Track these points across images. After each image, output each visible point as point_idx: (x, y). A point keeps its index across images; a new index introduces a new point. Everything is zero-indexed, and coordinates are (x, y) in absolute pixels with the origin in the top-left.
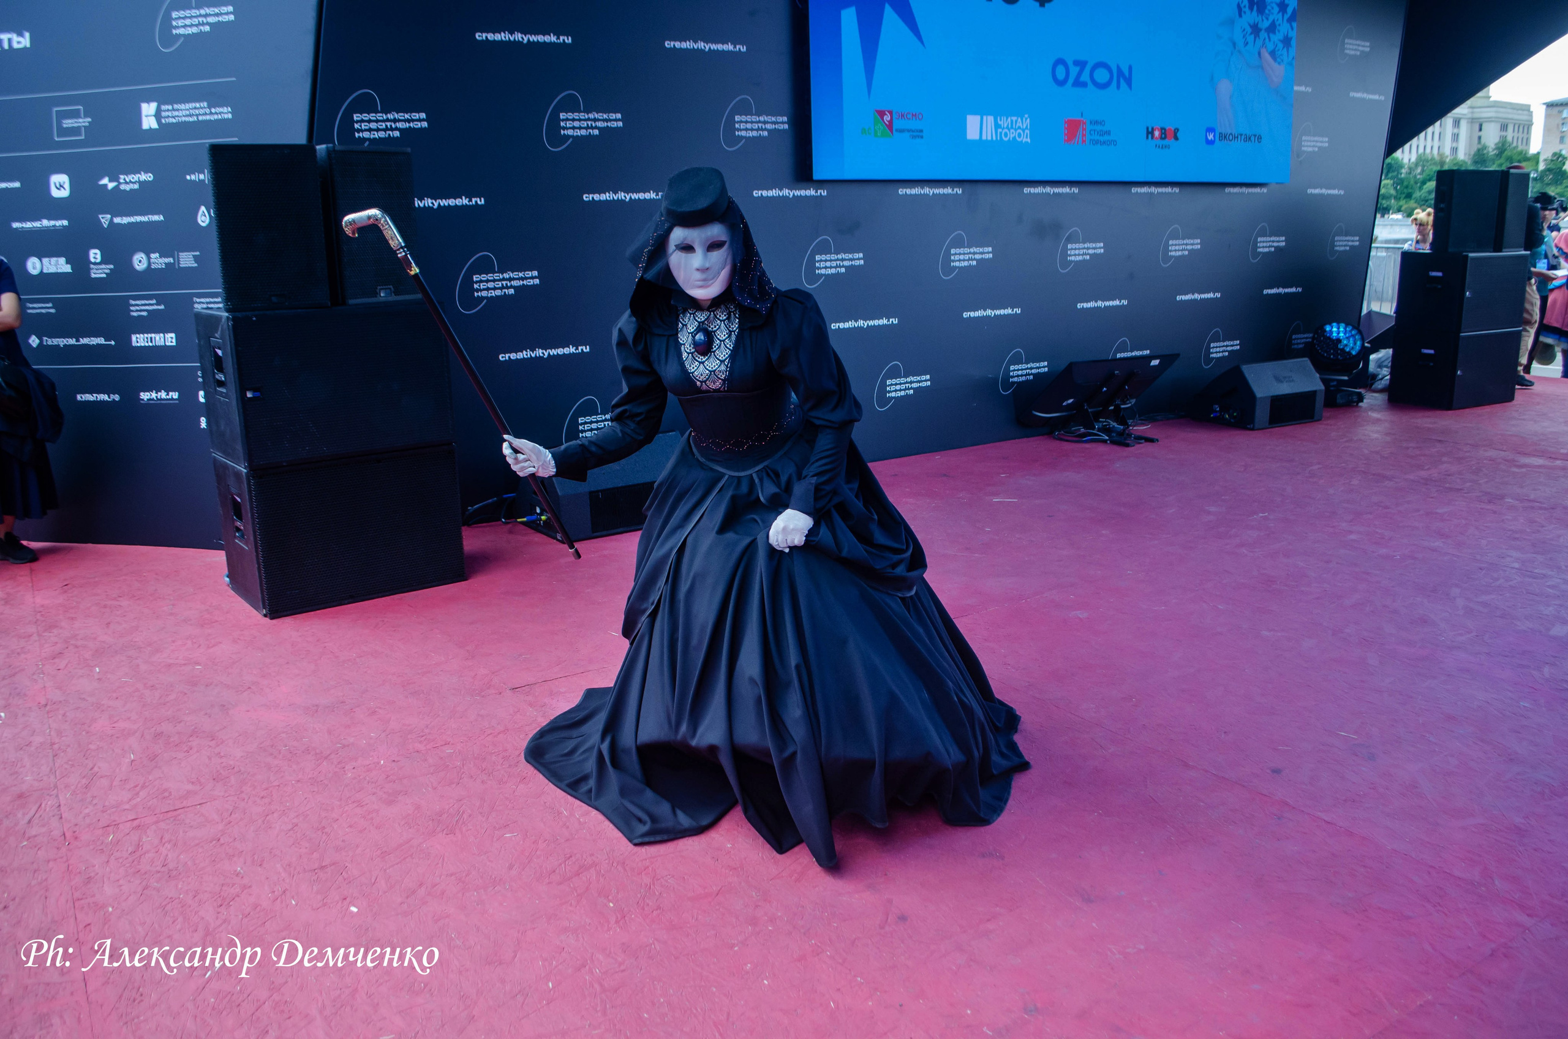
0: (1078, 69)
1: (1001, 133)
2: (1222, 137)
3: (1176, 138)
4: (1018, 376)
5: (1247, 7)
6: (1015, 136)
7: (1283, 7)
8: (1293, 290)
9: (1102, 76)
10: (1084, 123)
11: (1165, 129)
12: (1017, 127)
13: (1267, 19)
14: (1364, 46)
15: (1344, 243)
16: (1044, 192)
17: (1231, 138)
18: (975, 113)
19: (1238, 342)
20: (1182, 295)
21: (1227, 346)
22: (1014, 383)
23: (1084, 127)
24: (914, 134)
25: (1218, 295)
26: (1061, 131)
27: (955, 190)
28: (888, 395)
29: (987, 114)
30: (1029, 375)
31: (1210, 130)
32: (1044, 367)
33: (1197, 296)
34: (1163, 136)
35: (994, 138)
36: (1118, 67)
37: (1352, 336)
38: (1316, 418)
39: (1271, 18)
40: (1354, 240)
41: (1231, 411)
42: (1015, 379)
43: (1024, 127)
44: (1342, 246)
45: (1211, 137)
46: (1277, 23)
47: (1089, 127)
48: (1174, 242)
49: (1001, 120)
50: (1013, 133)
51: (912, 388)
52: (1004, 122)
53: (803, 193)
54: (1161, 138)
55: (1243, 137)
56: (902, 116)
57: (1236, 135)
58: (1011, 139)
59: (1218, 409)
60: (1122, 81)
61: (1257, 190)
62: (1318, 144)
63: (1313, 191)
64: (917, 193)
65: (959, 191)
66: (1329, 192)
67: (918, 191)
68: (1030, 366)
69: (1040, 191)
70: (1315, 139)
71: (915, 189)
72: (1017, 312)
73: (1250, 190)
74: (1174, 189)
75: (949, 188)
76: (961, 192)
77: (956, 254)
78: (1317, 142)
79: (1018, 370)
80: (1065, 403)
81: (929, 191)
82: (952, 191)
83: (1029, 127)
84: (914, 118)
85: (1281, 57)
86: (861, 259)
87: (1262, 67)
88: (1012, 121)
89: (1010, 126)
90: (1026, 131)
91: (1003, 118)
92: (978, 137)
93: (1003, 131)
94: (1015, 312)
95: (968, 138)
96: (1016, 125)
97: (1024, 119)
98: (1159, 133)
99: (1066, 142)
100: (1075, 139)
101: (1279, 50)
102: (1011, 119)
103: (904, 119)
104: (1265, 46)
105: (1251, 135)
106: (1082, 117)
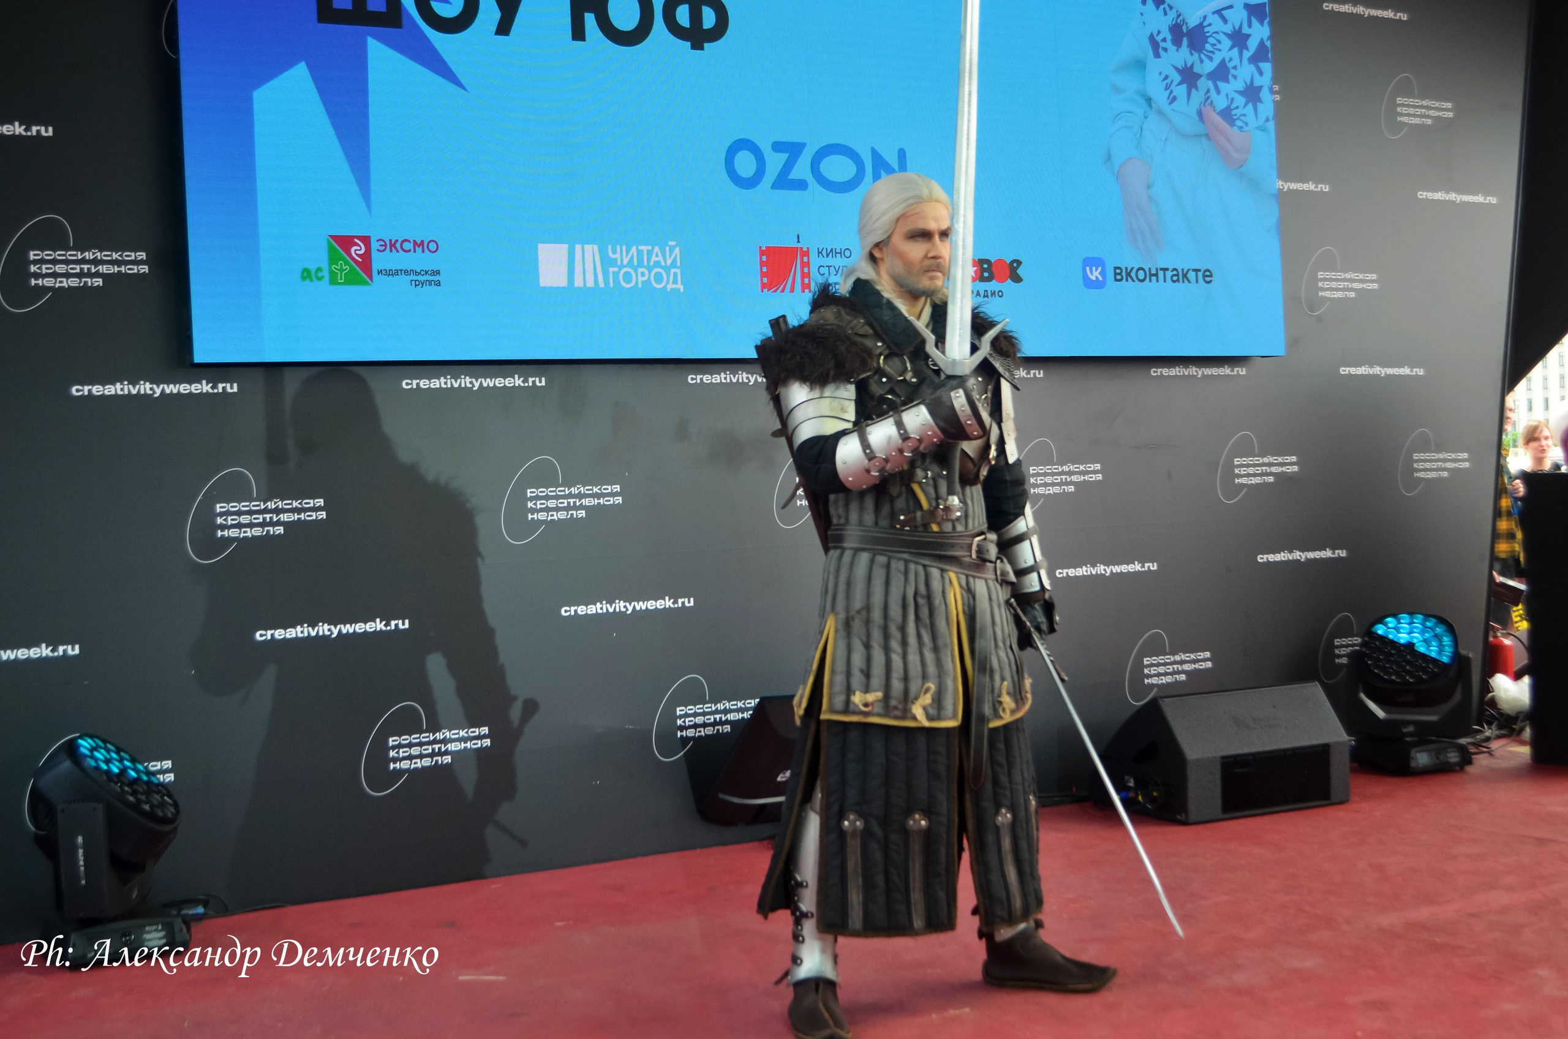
0: (783, 157)
1: (616, 274)
2: (1120, 274)
3: (1017, 279)
4: (695, 726)
5: (1169, 37)
6: (648, 280)
7: (1239, 38)
8: (1327, 554)
9: (838, 168)
10: (806, 253)
11: (987, 261)
12: (652, 264)
13: (1210, 59)
14: (1445, 109)
15: (1435, 465)
17: (1141, 275)
18: (554, 238)
19: (1209, 654)
20: (1069, 568)
21: (1182, 662)
22: (685, 740)
23: (805, 259)
24: (420, 278)
25: (1154, 567)
26: (753, 270)
27: (531, 380)
29: (583, 243)
30: (721, 723)
31: (1091, 262)
32: (747, 709)
33: (1101, 569)
34: (986, 274)
35: (602, 284)
36: (874, 152)
37: (1436, 635)
38: (1334, 798)
39: (1217, 58)
40: (1460, 459)
41: (1149, 788)
42: (690, 733)
43: (669, 261)
44: (1431, 470)
45: (1095, 275)
46: (1230, 65)
47: (815, 261)
49: (614, 252)
50: (643, 274)
51: (447, 752)
52: (621, 255)
53: (183, 388)
54: (983, 280)
55: (1169, 274)
56: (393, 245)
58: (640, 286)
59: (1131, 784)
61: (1226, 371)
62: (1355, 285)
63: (1353, 370)
64: (443, 386)
65: (540, 382)
66: (1391, 371)
67: (446, 383)
68: (721, 707)
69: (725, 378)
70: (1348, 276)
71: (439, 379)
72: (687, 604)
73: (1208, 371)
74: (1032, 372)
75: (516, 376)
76: (543, 384)
77: (538, 498)
78: (1352, 280)
79: (695, 715)
80: (779, 779)
81: (471, 383)
82: (523, 382)
83: (679, 264)
84: (419, 250)
85: (1242, 118)
86: (319, 509)
87: (1208, 137)
88: (640, 253)
89: (636, 263)
90: (673, 271)
91: (618, 247)
92: (563, 282)
93: (620, 270)
94: (680, 605)
95: (542, 284)
96: (649, 260)
97: (667, 248)
98: (976, 268)
99: (765, 290)
100: (787, 282)
101: (1237, 107)
102: (637, 249)
103: (398, 251)
104: (1209, 102)
105: (1189, 270)
106: (798, 242)
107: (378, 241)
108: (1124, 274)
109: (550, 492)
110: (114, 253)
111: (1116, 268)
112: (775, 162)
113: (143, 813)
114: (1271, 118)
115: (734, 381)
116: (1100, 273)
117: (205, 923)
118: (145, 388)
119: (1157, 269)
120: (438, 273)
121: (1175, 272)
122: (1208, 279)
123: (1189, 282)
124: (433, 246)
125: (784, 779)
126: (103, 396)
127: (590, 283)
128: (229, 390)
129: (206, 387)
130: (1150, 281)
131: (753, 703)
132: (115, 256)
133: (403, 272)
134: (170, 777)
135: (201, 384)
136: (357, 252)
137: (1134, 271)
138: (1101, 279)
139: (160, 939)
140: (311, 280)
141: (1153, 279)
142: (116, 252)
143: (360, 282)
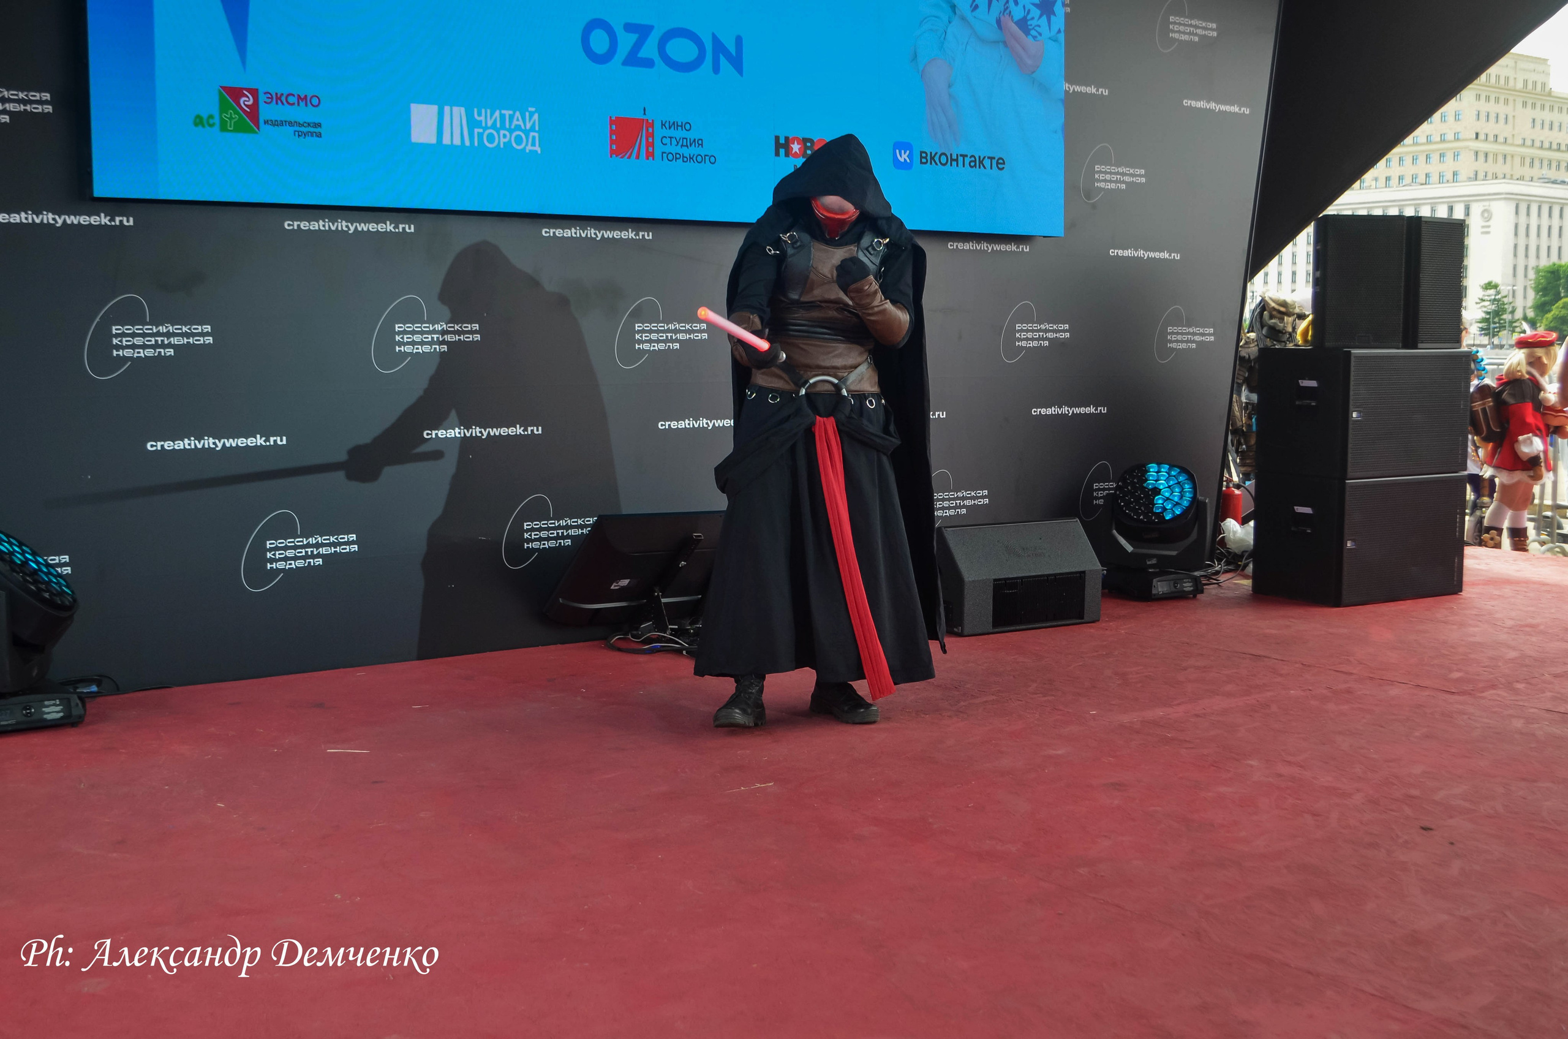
0: (633, 37)
1: (480, 135)
2: (926, 158)
4: (542, 540)
6: (510, 141)
8: (1091, 410)
9: (682, 50)
10: (652, 125)
11: (811, 141)
12: (513, 127)
15: (1185, 337)
17: (944, 160)
18: (428, 102)
19: (986, 492)
21: (963, 498)
23: (650, 130)
24: (302, 129)
25: (943, 415)
26: (603, 136)
27: (401, 226)
28: (269, 566)
29: (453, 104)
30: (563, 537)
31: (901, 146)
32: (591, 526)
35: (467, 143)
36: (714, 36)
37: (1179, 483)
38: (1086, 619)
40: (1206, 333)
43: (529, 126)
44: (1182, 342)
45: (903, 157)
47: (659, 132)
49: (480, 114)
50: (505, 136)
51: (319, 556)
52: (484, 117)
53: (83, 220)
55: (967, 160)
56: (278, 98)
57: (954, 157)
58: (502, 146)
60: (723, 61)
61: (1013, 247)
62: (1126, 179)
63: (1120, 252)
64: (321, 228)
65: (410, 228)
66: (1152, 255)
67: (324, 226)
68: (563, 523)
69: (576, 233)
70: (1120, 170)
71: (318, 222)
72: (535, 432)
73: (997, 247)
75: (388, 223)
76: (412, 230)
77: (405, 332)
78: (1123, 174)
79: (540, 530)
80: (612, 587)
81: (347, 226)
82: (394, 228)
83: (537, 129)
84: (302, 104)
85: (1037, 28)
86: (207, 334)
87: (1005, 43)
88: (502, 116)
89: (498, 125)
90: (532, 134)
92: (433, 140)
93: (484, 131)
94: (529, 433)
95: (413, 141)
96: (510, 126)
97: (527, 114)
98: (799, 146)
99: (614, 156)
100: (633, 150)
101: (1033, 18)
102: (501, 114)
103: (283, 103)
104: (1008, 11)
105: (984, 157)
106: (645, 114)
107: (265, 93)
108: (929, 158)
109: (416, 327)
110: (20, 93)
111: (921, 152)
112: (625, 41)
113: (44, 601)
114: (1062, 29)
115: (584, 235)
116: (908, 156)
117: (100, 700)
118: (48, 217)
119: (957, 155)
120: (319, 125)
121: (973, 159)
122: (1000, 166)
123: (985, 168)
124: (315, 101)
125: (616, 588)
126: (9, 223)
127: (457, 141)
128: (125, 223)
129: (104, 220)
130: (951, 165)
131: (591, 521)
132: (21, 95)
133: (287, 123)
134: (68, 570)
135: (100, 217)
136: (246, 103)
137: (937, 156)
138: (908, 161)
139: (58, 712)
140: (203, 126)
141: (954, 163)
142: (22, 92)
143: (249, 130)
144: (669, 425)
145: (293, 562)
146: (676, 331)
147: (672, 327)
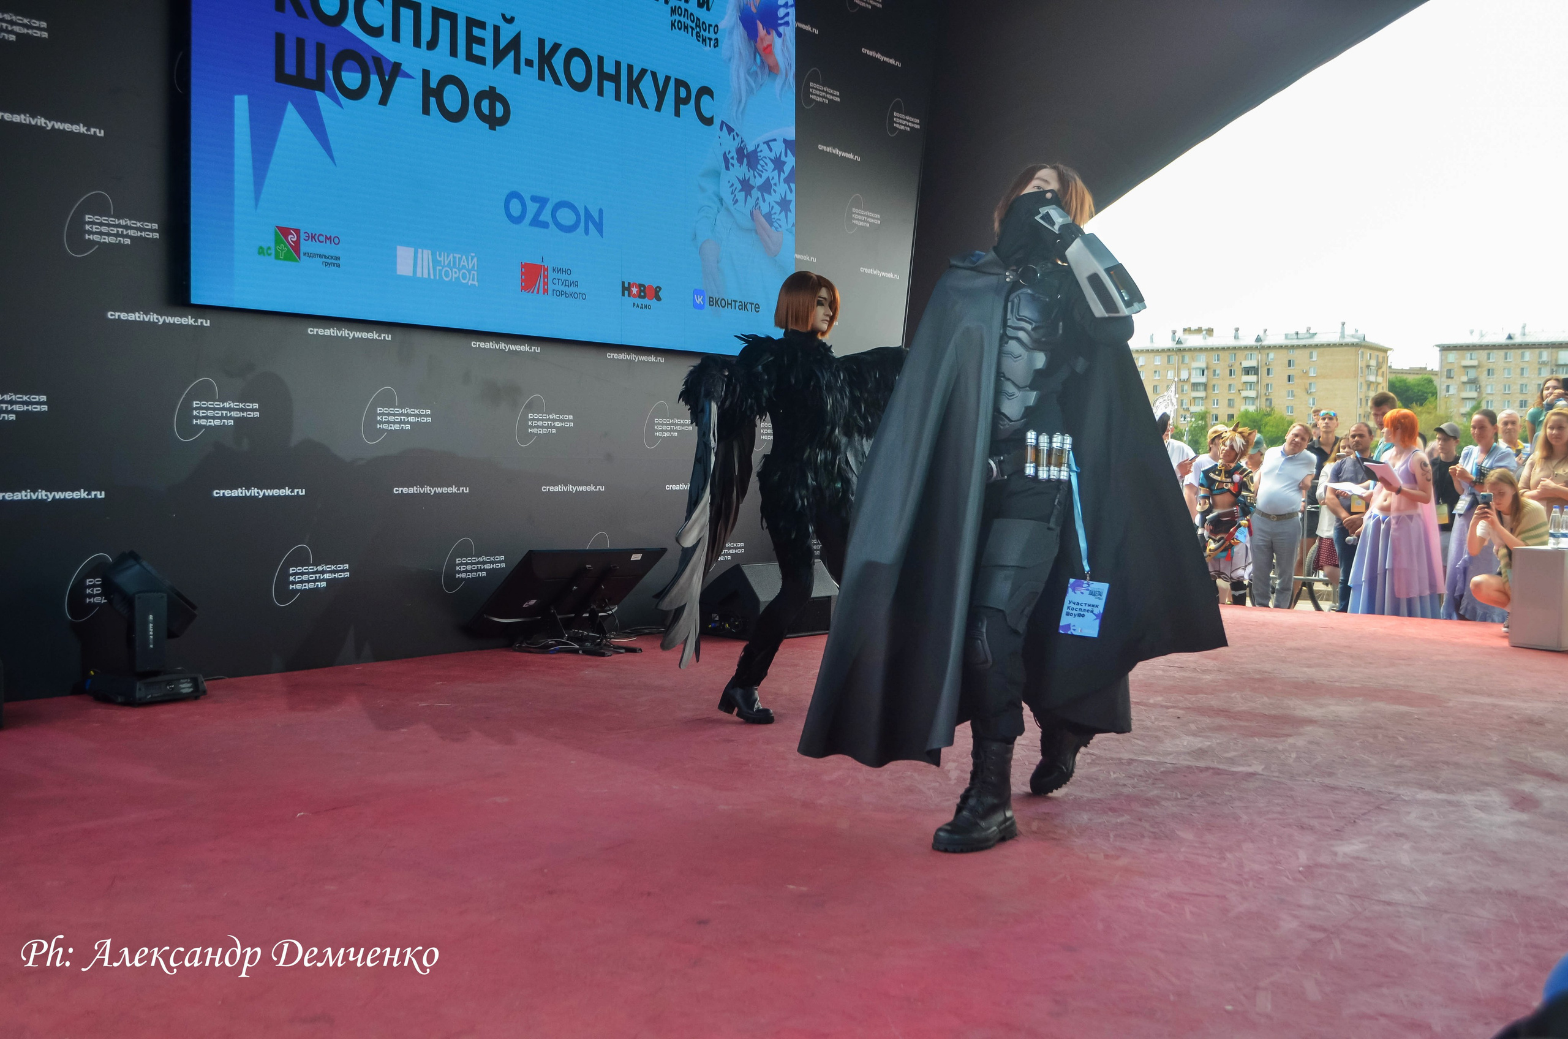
0: (537, 205)
1: (440, 271)
2: (712, 301)
3: (659, 299)
4: (467, 571)
5: (735, 156)
6: (459, 277)
7: (779, 164)
9: (566, 217)
10: (547, 270)
11: (644, 286)
12: (461, 266)
13: (760, 176)
14: (875, 218)
16: (497, 348)
17: (723, 304)
18: (408, 244)
19: (743, 544)
20: (673, 485)
22: (460, 579)
23: (546, 273)
24: (328, 261)
26: (516, 277)
27: (383, 335)
28: (291, 587)
29: (423, 248)
30: (481, 570)
31: (697, 292)
32: (500, 562)
34: (642, 294)
35: (432, 277)
36: (586, 208)
41: (732, 620)
42: (463, 575)
43: (470, 268)
45: (699, 300)
46: (772, 182)
47: (552, 275)
48: (661, 421)
49: (440, 256)
50: (455, 273)
51: (324, 579)
52: (443, 258)
53: (177, 320)
54: (641, 297)
55: (737, 304)
56: (313, 237)
57: (730, 302)
58: (454, 279)
59: (717, 619)
60: (590, 223)
64: (332, 334)
65: (388, 336)
67: (333, 333)
68: (481, 559)
69: (492, 346)
71: (331, 330)
72: (466, 491)
74: (658, 358)
75: (374, 332)
76: (390, 339)
77: (383, 414)
79: (467, 564)
80: (524, 606)
81: (348, 334)
82: (378, 336)
84: (328, 242)
85: (778, 221)
86: (256, 410)
87: (756, 231)
88: (454, 258)
89: (452, 265)
90: (473, 272)
91: (443, 253)
92: (411, 273)
93: (442, 269)
94: (461, 492)
95: (399, 273)
96: (459, 265)
97: (470, 258)
98: (637, 290)
100: (535, 287)
101: (775, 214)
102: (453, 257)
104: (758, 206)
105: (747, 303)
106: (543, 261)
109: (391, 410)
111: (710, 298)
112: (532, 208)
116: (702, 300)
118: (153, 317)
120: (339, 258)
123: (748, 310)
124: (336, 241)
125: (527, 606)
126: (128, 320)
127: (425, 276)
128: (204, 324)
129: (190, 321)
130: (727, 307)
131: (502, 558)
132: (137, 224)
135: (188, 318)
138: (702, 303)
140: (264, 255)
141: (730, 306)
142: (140, 222)
143: (294, 260)
144: (549, 489)
145: (307, 584)
146: (554, 420)
147: (551, 417)
